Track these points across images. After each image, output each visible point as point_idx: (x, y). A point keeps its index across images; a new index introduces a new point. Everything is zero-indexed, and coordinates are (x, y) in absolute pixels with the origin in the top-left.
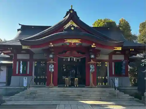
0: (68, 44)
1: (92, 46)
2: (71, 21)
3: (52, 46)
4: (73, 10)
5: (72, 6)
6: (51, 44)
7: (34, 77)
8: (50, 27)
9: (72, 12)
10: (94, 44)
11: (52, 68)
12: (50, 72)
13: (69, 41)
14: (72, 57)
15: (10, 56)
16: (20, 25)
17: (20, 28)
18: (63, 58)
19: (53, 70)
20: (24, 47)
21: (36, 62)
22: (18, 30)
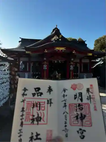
0: (57, 51)
1: (73, 52)
2: (56, 36)
3: (46, 52)
4: (57, 28)
5: (57, 26)
6: (46, 50)
7: (31, 73)
8: (40, 40)
9: (56, 29)
10: (74, 51)
11: (45, 67)
12: (44, 70)
13: (57, 48)
14: (58, 60)
15: (14, 59)
16: (20, 38)
17: (21, 40)
18: (52, 61)
19: (46, 68)
20: (27, 52)
21: (32, 63)
22: (19, 42)
